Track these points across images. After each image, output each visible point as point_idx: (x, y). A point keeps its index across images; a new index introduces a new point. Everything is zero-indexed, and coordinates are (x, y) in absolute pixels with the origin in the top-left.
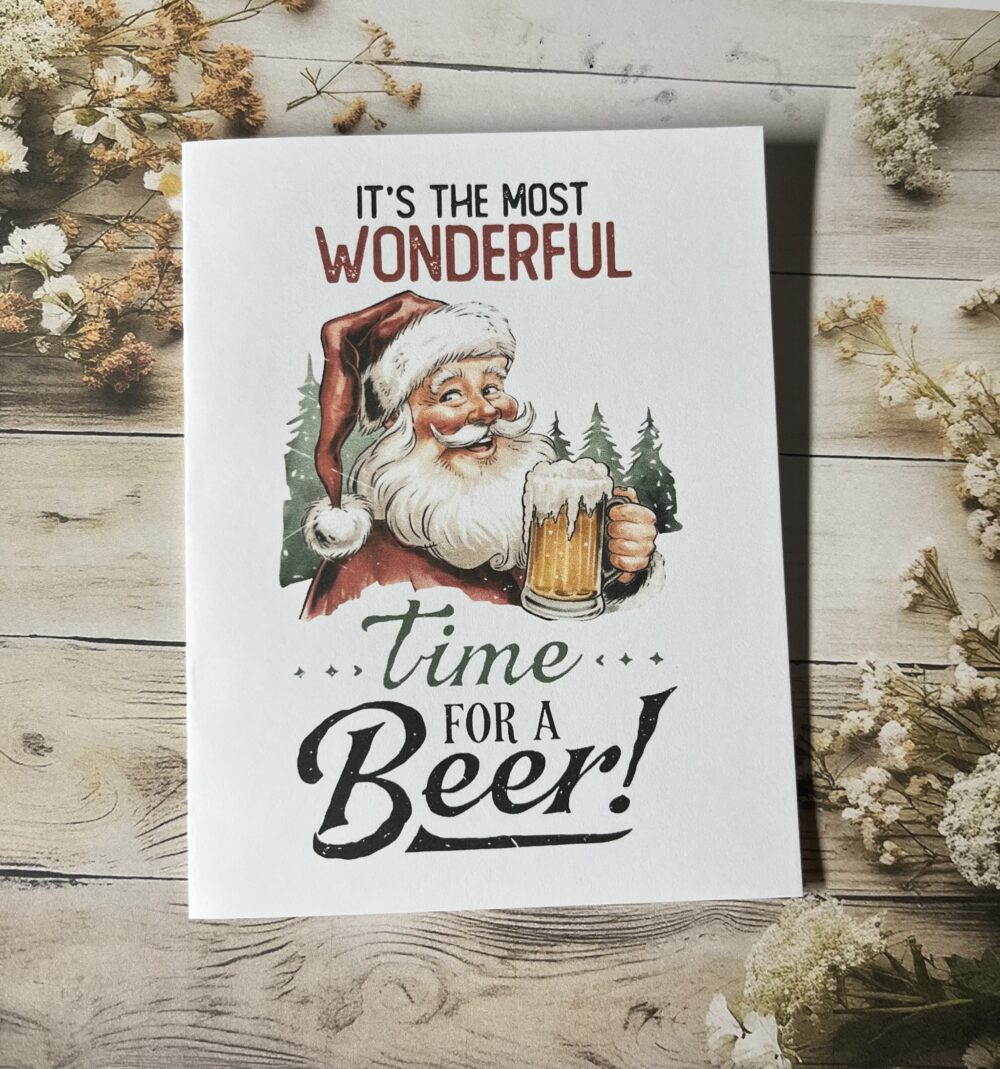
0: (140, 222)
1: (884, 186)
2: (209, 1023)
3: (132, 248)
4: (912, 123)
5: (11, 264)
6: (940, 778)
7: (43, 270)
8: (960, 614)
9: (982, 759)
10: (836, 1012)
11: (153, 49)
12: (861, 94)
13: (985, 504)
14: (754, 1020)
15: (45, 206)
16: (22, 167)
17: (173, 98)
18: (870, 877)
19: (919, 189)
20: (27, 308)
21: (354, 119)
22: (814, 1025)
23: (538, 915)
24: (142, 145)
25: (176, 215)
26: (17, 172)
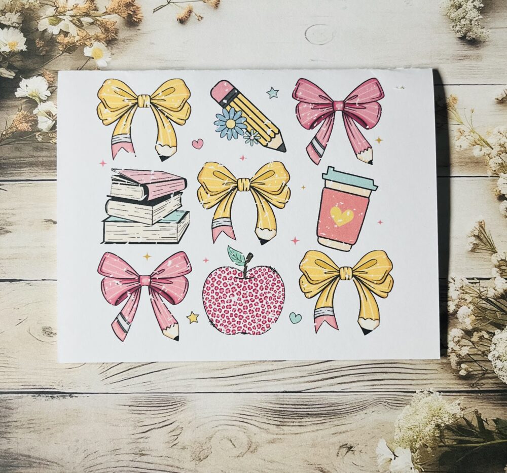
1: (456, 38)
2: (139, 459)
4: (470, 5)
5: (22, 97)
6: (488, 332)
7: (37, 99)
8: (497, 252)
10: (440, 447)
14: (399, 451)
15: (37, 67)
16: (24, 48)
17: (96, 9)
18: (454, 382)
19: (474, 39)
20: (30, 119)
21: (187, 16)
22: (429, 452)
23: (294, 405)
24: (83, 34)
25: (101, 69)
26: (22, 50)
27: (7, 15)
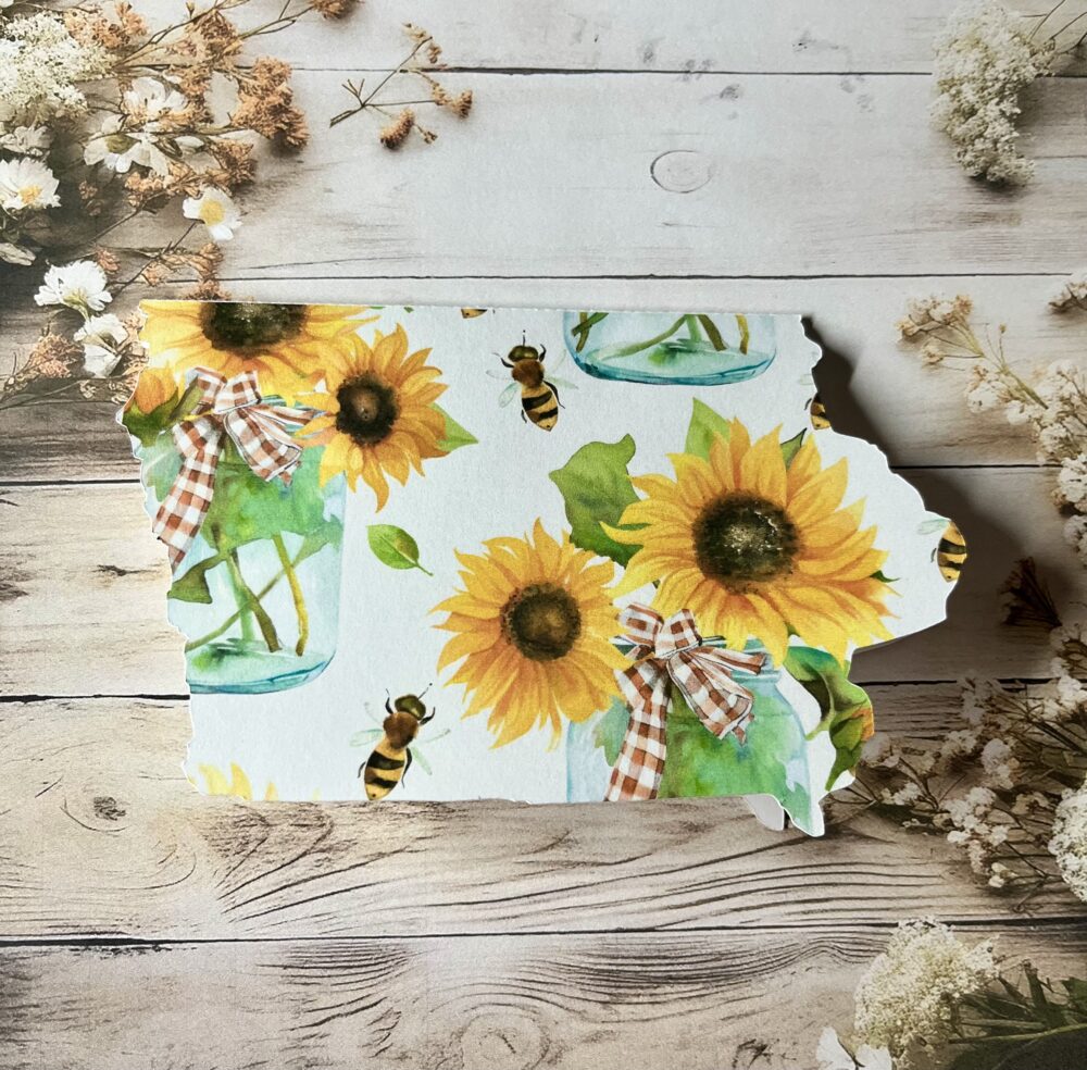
0: (182, 254)
1: (965, 177)
3: (176, 281)
4: (992, 110)
5: (49, 305)
6: (1047, 795)
7: (83, 310)
8: (1061, 625)
10: (951, 1042)
11: (185, 67)
12: (938, 80)
13: (1082, 510)
14: (866, 1054)
15: (81, 242)
16: (54, 201)
17: (209, 119)
18: (979, 901)
19: (1002, 179)
20: (68, 351)
21: (402, 132)
22: (929, 1055)
23: (640, 958)
24: (180, 170)
25: (219, 245)
26: (49, 206)
27: (16, 131)
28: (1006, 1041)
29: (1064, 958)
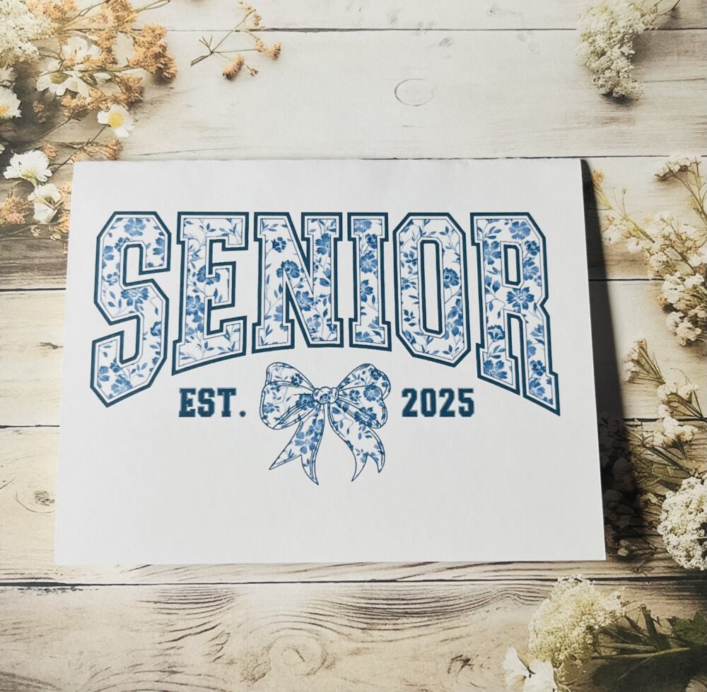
0: (97, 146)
1: (599, 95)
2: (168, 679)
4: (616, 52)
5: (13, 179)
6: (657, 495)
7: (33, 181)
8: (665, 383)
9: (684, 482)
10: (593, 658)
11: (100, 30)
12: (580, 33)
13: (678, 308)
14: (536, 664)
15: (34, 139)
16: (17, 113)
17: (115, 62)
18: (612, 564)
19: (623, 96)
20: (24, 207)
21: (236, 69)
22: (578, 667)
23: (386, 599)
24: (96, 94)
25: (120, 141)
26: (14, 117)
28: (630, 658)
29: (669, 604)
